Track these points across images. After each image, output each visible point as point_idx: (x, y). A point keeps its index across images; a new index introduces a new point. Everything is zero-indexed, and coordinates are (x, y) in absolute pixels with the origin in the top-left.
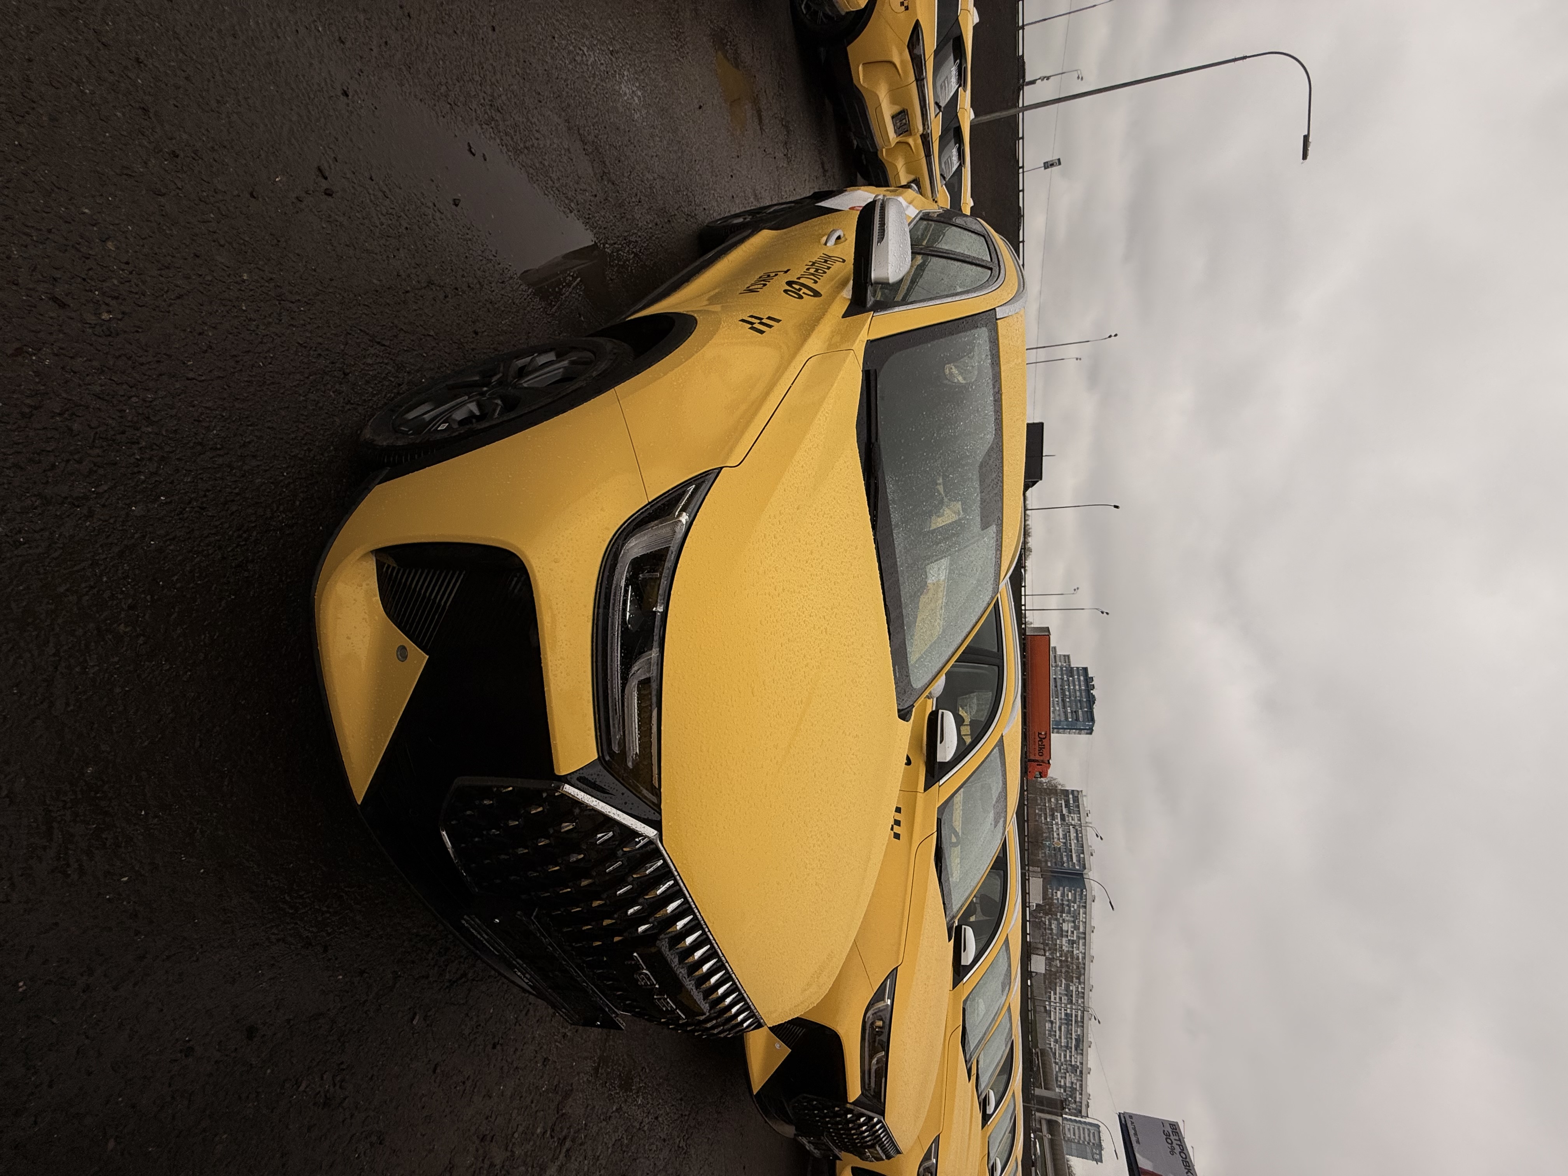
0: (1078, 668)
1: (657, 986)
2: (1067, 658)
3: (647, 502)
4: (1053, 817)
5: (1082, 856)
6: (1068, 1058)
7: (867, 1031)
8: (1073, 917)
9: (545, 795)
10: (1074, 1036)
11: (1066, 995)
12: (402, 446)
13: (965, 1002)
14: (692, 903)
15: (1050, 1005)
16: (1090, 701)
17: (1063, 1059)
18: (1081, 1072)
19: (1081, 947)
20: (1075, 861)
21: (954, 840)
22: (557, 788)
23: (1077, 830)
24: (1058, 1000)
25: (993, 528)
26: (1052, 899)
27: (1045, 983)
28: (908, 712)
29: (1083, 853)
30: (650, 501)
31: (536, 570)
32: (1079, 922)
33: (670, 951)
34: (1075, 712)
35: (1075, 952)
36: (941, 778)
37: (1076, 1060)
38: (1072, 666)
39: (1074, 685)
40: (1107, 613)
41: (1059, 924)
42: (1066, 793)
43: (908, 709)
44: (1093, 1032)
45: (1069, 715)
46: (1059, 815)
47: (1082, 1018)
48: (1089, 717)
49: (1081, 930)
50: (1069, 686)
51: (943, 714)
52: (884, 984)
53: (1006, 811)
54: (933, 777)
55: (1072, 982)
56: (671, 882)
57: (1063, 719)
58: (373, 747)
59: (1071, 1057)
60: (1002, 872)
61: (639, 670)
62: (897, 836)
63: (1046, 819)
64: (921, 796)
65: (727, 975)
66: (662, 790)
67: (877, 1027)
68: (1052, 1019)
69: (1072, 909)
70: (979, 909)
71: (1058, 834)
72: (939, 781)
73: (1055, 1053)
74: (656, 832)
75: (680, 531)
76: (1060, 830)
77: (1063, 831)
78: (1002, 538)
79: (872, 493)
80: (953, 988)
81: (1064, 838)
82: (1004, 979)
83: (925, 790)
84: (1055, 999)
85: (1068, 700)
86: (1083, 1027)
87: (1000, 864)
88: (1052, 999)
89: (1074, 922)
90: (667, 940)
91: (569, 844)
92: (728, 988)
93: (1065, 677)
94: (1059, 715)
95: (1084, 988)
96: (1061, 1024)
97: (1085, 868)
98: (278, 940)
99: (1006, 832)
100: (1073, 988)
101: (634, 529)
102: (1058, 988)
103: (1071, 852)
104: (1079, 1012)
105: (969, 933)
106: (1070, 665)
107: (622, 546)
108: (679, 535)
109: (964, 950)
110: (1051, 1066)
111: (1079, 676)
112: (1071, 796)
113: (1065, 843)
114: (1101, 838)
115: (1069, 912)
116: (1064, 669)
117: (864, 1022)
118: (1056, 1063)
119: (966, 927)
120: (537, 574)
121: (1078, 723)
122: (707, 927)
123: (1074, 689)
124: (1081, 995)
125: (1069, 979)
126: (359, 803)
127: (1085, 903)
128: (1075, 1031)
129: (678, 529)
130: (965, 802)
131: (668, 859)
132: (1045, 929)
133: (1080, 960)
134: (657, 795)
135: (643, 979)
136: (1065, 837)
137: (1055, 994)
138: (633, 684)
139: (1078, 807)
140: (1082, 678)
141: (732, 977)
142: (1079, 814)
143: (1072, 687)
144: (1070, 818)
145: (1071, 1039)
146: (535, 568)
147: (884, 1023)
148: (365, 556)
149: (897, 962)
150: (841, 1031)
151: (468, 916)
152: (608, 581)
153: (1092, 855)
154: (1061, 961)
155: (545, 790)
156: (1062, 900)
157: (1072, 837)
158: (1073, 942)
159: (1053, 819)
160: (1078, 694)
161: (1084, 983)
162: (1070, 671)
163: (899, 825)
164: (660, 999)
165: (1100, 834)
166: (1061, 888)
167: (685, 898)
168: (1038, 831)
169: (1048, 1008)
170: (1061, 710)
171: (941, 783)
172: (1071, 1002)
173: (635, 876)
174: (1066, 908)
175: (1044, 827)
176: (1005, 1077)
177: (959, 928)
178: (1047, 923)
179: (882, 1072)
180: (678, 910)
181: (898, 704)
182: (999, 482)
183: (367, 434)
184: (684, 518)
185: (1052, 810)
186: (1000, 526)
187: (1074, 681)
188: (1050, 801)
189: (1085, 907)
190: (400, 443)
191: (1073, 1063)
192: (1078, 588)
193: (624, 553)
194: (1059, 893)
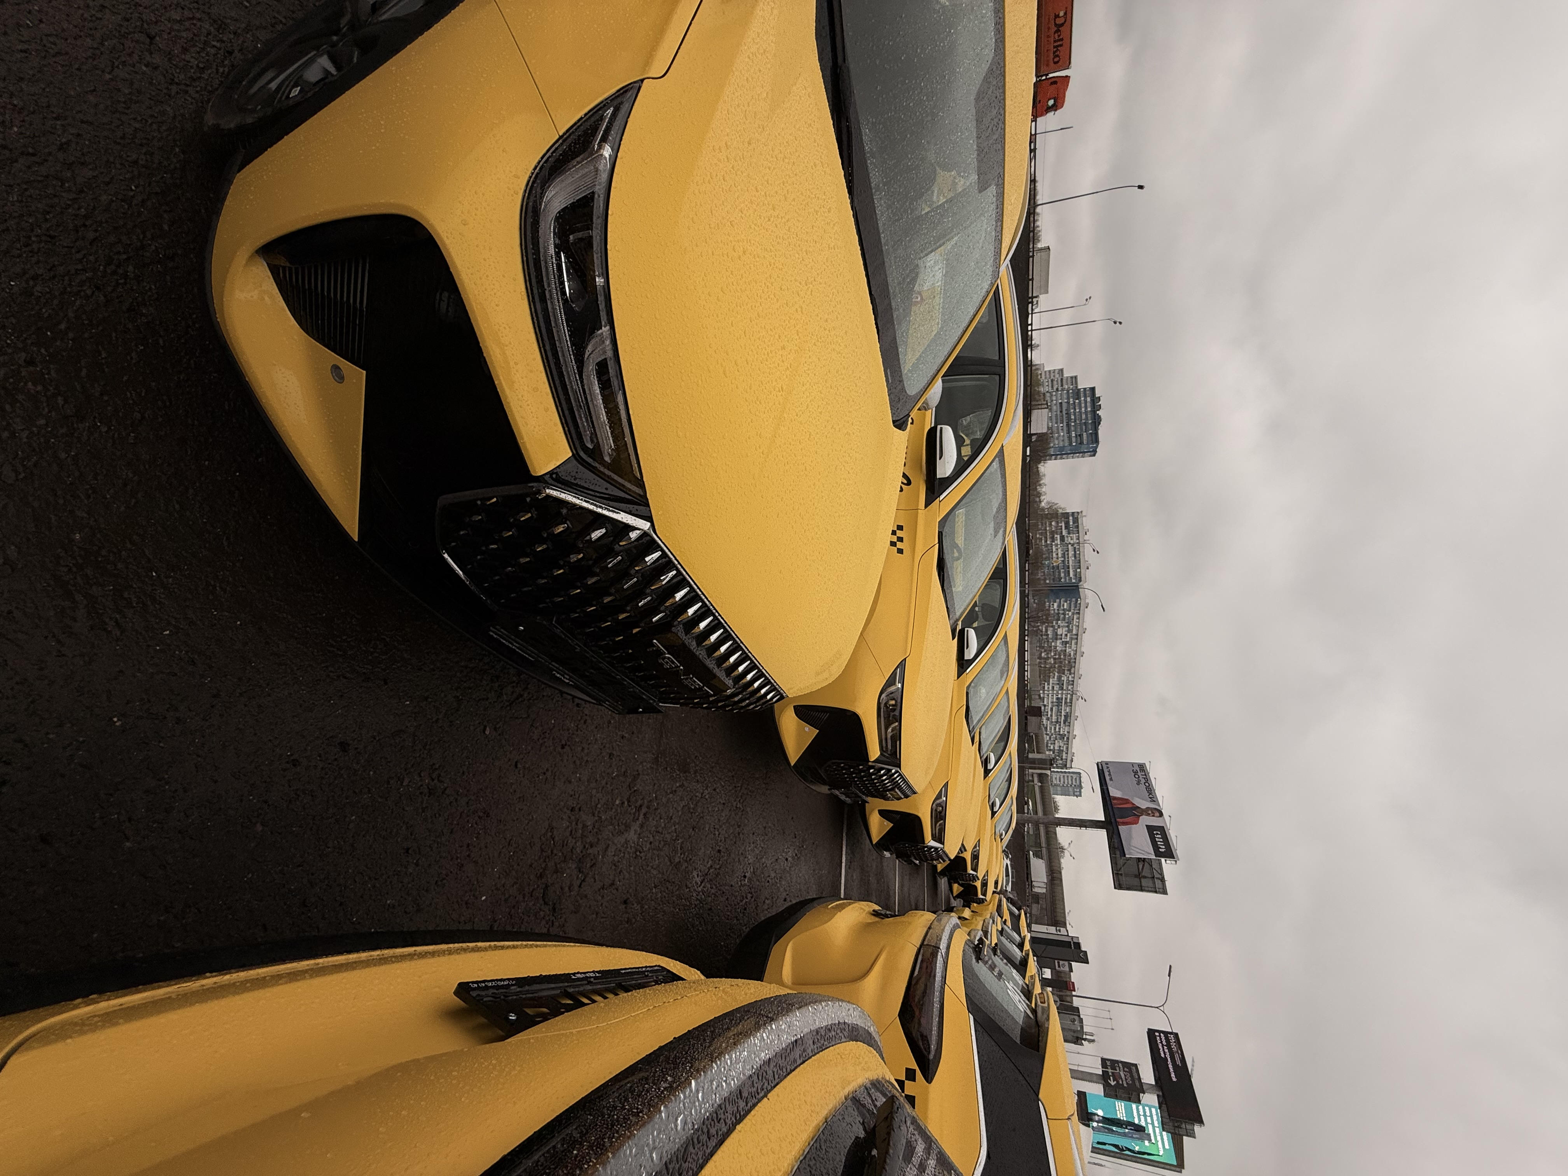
0: (1085, 389)
1: (681, 668)
2: (1074, 379)
3: (558, 137)
4: (1053, 539)
5: (1078, 570)
6: (1057, 730)
7: (882, 710)
8: (1067, 623)
9: (528, 499)
10: (1063, 713)
11: (1058, 684)
12: (252, 123)
13: (968, 688)
14: (698, 590)
15: (1044, 693)
16: (1095, 422)
17: (1053, 731)
18: (1068, 738)
19: (1073, 646)
20: (1071, 575)
21: (956, 554)
22: (539, 492)
23: (1075, 548)
24: (1051, 688)
25: (992, 190)
26: (1049, 610)
27: (1040, 677)
28: (904, 422)
29: (1080, 568)
30: (561, 134)
31: (444, 235)
32: (1072, 627)
33: (686, 636)
34: (1080, 435)
35: (1067, 651)
36: (941, 494)
37: (1064, 730)
38: (1079, 388)
39: (1080, 408)
40: (1120, 323)
41: (1054, 629)
42: (1066, 515)
43: (904, 419)
44: (1079, 708)
45: (1074, 440)
46: (1058, 536)
47: (1071, 699)
48: (1094, 439)
49: (1074, 632)
50: (1075, 409)
51: (941, 429)
52: (894, 673)
53: (1006, 522)
54: (934, 494)
55: (1064, 674)
56: (674, 572)
57: (1067, 444)
58: (347, 482)
59: (1060, 729)
60: (1002, 581)
61: (594, 352)
62: (900, 551)
63: (1046, 541)
64: (922, 513)
65: (744, 655)
66: (645, 479)
67: (890, 705)
68: (1045, 703)
69: (1067, 616)
70: (980, 616)
71: (1057, 554)
72: (939, 496)
73: (1047, 728)
74: (649, 524)
75: (604, 166)
76: (1059, 550)
77: (1062, 551)
78: (1003, 204)
79: (845, 143)
80: (958, 678)
81: (1062, 557)
82: (1003, 667)
83: (926, 507)
84: (1048, 688)
85: (1073, 424)
86: (1071, 706)
87: (1000, 574)
88: (1046, 689)
89: (1068, 627)
90: (681, 626)
91: (566, 544)
92: (747, 666)
93: (1071, 400)
94: (1063, 441)
95: (1074, 677)
96: (1053, 706)
97: (1080, 580)
98: (338, 677)
99: (1006, 542)
100: (1064, 678)
101: (550, 175)
102: (1051, 680)
103: (1069, 568)
104: (1069, 696)
105: (972, 634)
106: (1076, 387)
107: (542, 198)
108: (604, 176)
109: (967, 648)
110: (1043, 737)
111: (1085, 397)
112: (1071, 518)
113: (1063, 561)
114: (1098, 552)
115: (1064, 619)
116: (1071, 391)
117: (879, 703)
118: (1047, 734)
119: (969, 629)
120: (447, 242)
121: (1083, 446)
122: (717, 611)
123: (1080, 412)
124: (1071, 683)
125: (1061, 672)
126: (356, 540)
127: (1079, 610)
128: (1064, 710)
129: (601, 167)
130: (967, 515)
131: (665, 548)
132: (1042, 635)
133: (1072, 656)
134: (640, 485)
135: (667, 663)
136: (1064, 555)
137: (1049, 684)
138: (591, 368)
139: (1077, 527)
140: (1089, 399)
141: (748, 656)
142: (1078, 533)
143: (1078, 410)
144: (1069, 538)
145: (1061, 716)
146: (442, 234)
147: (896, 702)
148: (251, 258)
149: (906, 653)
150: (859, 712)
151: (494, 628)
152: (533, 244)
153: (1088, 568)
154: (1055, 659)
155: (527, 495)
156: (1058, 610)
157: (1070, 555)
158: (1066, 643)
159: (1053, 541)
160: (1084, 416)
161: (1074, 673)
162: (1077, 393)
163: (902, 541)
164: (687, 679)
165: (1097, 549)
166: (1058, 601)
167: (691, 586)
168: (1039, 553)
169: (1042, 695)
170: (1066, 435)
171: (941, 499)
172: (1062, 689)
173: (637, 568)
174: (1062, 616)
175: (1044, 549)
176: (1003, 744)
177: (962, 632)
178: (1044, 630)
179: (897, 737)
180: (686, 598)
181: (893, 414)
182: (1000, 123)
183: (210, 119)
184: (607, 152)
185: (1052, 533)
186: (1001, 186)
187: (1080, 403)
188: (1050, 525)
189: (1079, 613)
190: (249, 120)
191: (1061, 733)
192: (1090, 298)
193: (546, 206)
194: (1056, 605)
